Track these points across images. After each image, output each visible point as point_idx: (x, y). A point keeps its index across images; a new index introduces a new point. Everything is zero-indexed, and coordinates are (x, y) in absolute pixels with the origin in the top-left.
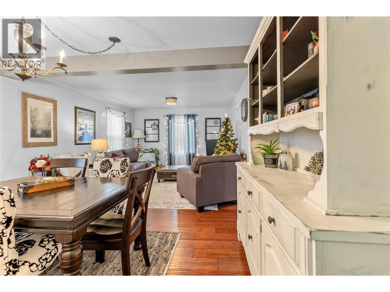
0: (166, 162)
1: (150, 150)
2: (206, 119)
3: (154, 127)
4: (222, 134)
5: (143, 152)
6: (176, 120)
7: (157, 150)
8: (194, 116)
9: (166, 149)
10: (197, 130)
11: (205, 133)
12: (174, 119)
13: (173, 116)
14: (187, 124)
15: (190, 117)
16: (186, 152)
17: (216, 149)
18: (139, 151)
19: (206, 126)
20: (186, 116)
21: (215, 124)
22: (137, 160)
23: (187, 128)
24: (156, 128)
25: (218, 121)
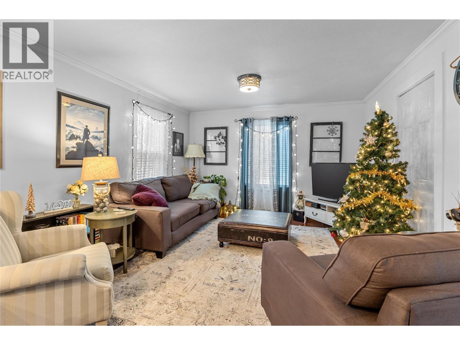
0: (238, 200)
1: (212, 179)
2: (312, 125)
3: (220, 140)
4: (369, 150)
5: (200, 181)
6: (256, 128)
7: (223, 178)
8: (289, 120)
9: (238, 177)
10: (294, 145)
11: (310, 150)
12: (253, 125)
13: (252, 120)
14: (276, 134)
15: (282, 121)
16: (273, 184)
18: (195, 178)
19: (312, 138)
20: (275, 120)
21: (331, 134)
22: (188, 196)
23: (276, 141)
24: (222, 142)
25: (336, 128)
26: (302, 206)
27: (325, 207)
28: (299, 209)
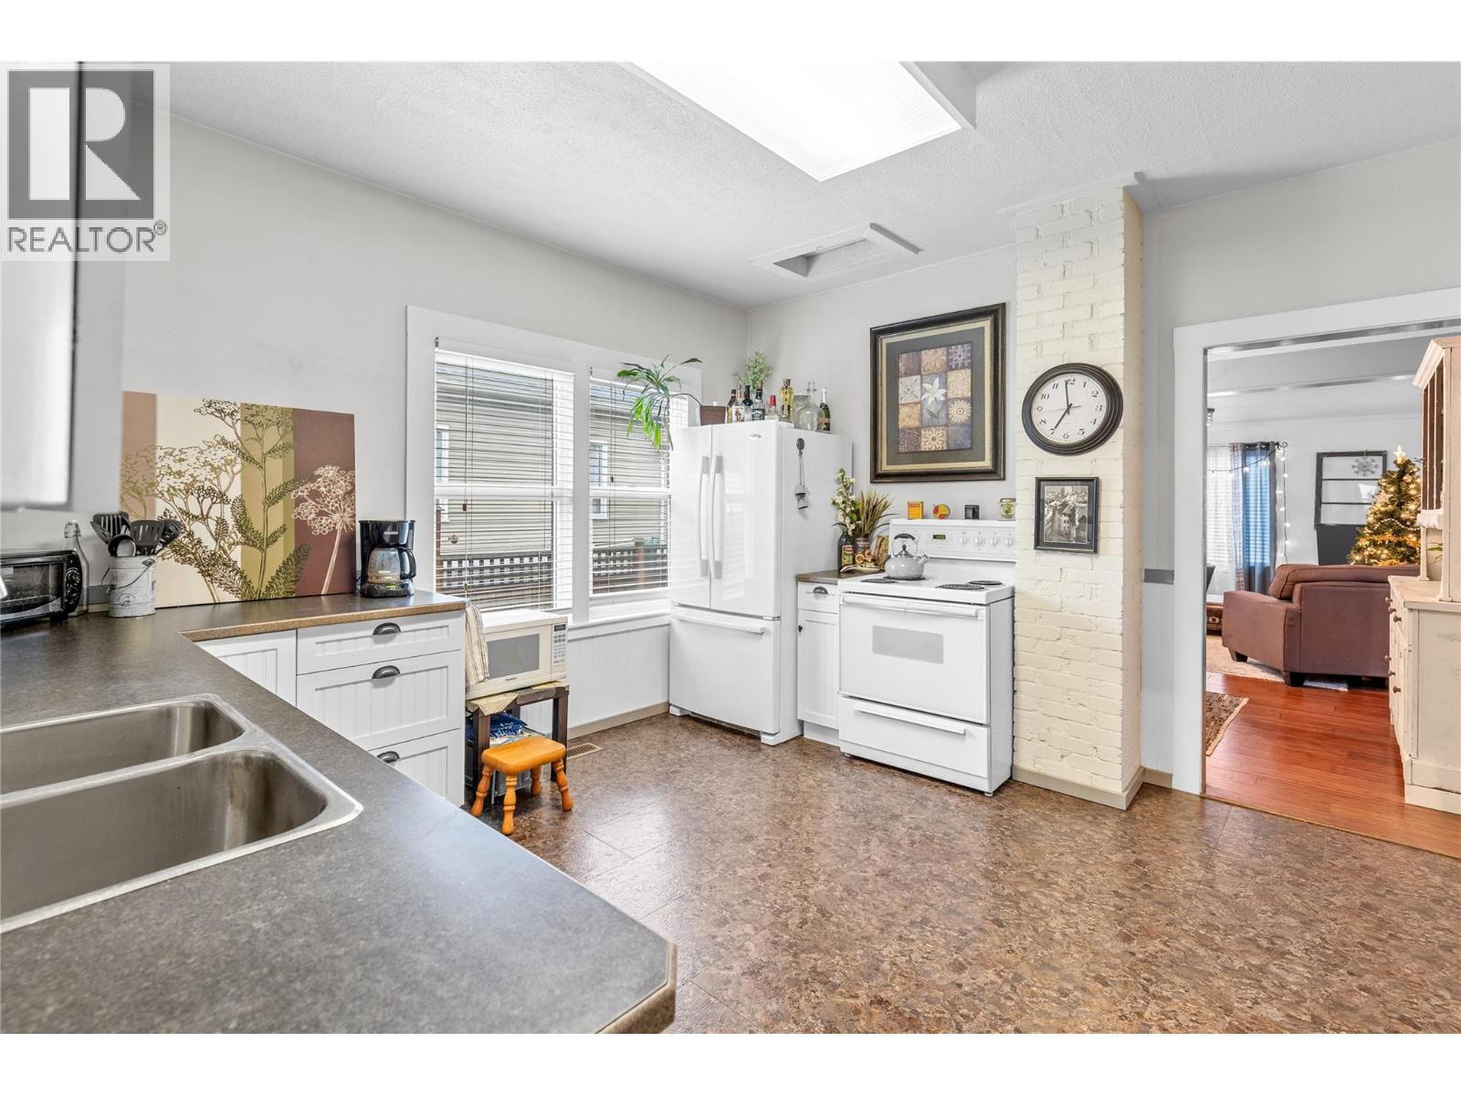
2: (1320, 457)
8: (1268, 448)
10: (1279, 492)
14: (1240, 473)
15: (1255, 450)
16: (1236, 560)
17: (1356, 553)
20: (1239, 448)
23: (1241, 486)
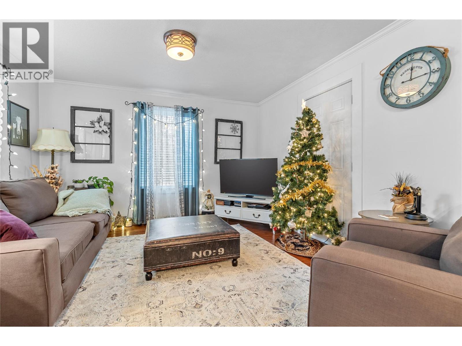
0: (132, 209)
1: (91, 183)
2: (217, 121)
3: (100, 127)
5: (69, 187)
6: (156, 116)
7: (109, 181)
8: (195, 112)
9: (132, 179)
10: (200, 140)
11: (215, 147)
12: (152, 113)
13: (151, 106)
14: (181, 126)
15: (188, 112)
16: (179, 185)
19: (217, 135)
20: (180, 109)
21: (234, 132)
22: (53, 214)
23: (181, 135)
24: (105, 131)
25: (238, 126)
26: (211, 205)
27: (240, 203)
28: (208, 209)
